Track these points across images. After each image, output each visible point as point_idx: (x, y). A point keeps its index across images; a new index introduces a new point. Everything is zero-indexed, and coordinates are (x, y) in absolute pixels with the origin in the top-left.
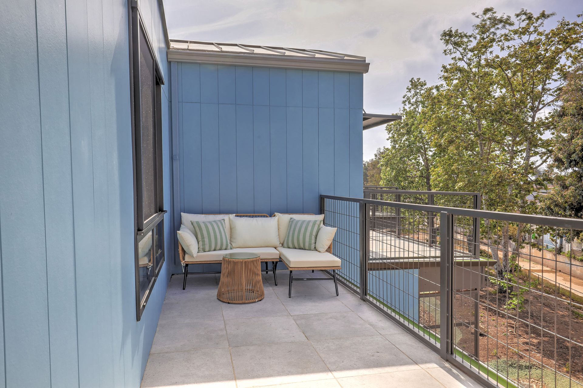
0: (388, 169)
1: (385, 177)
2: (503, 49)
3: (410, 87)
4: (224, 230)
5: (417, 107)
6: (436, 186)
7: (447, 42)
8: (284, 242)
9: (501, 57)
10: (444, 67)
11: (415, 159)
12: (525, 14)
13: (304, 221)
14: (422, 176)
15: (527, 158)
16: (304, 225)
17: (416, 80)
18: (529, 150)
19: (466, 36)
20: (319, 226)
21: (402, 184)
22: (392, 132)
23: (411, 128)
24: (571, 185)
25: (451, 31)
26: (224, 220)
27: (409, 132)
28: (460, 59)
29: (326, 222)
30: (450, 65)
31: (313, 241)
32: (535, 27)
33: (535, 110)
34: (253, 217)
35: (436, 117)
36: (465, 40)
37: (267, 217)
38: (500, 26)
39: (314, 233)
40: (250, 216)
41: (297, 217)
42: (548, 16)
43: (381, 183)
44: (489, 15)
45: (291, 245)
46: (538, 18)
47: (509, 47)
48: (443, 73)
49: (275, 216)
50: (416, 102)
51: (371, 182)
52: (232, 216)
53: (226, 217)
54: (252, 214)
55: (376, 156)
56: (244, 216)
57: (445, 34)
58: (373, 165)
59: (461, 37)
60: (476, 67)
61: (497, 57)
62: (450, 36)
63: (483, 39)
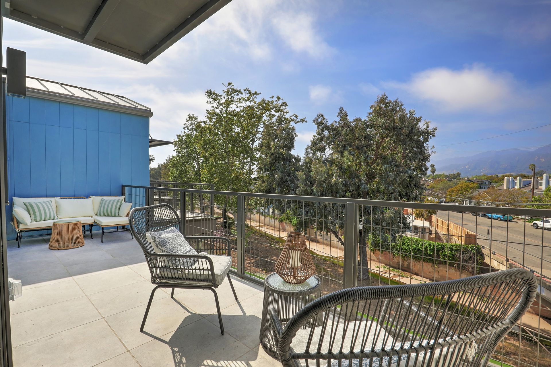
0: (174, 169)
1: (172, 175)
2: (237, 107)
3: (188, 119)
4: (51, 207)
5: (193, 131)
6: (204, 181)
7: (209, 97)
8: (97, 213)
9: (237, 111)
10: (208, 111)
11: (192, 164)
12: (248, 90)
13: (111, 200)
14: (196, 175)
15: (250, 166)
16: (111, 202)
17: (192, 116)
18: (251, 162)
19: (219, 95)
20: (121, 202)
21: (184, 179)
22: (177, 146)
23: (189, 144)
24: (266, 181)
25: (211, 91)
26: (51, 201)
27: (187, 147)
28: (216, 108)
29: (126, 200)
30: (211, 110)
31: (117, 211)
32: (253, 98)
33: (253, 141)
34: (74, 198)
35: (203, 140)
36: (219, 97)
37: (84, 198)
38: (236, 94)
39: (118, 207)
40: (71, 198)
41: (105, 198)
42: (258, 94)
43: (170, 178)
44: (230, 86)
45: (102, 214)
46: (254, 94)
47: (240, 107)
48: (207, 114)
49: (90, 198)
50: (192, 129)
51: (163, 178)
52: (58, 199)
53: (53, 199)
54: (73, 197)
55: (167, 160)
56: (67, 198)
57: (207, 92)
58: (165, 166)
59: (216, 95)
60: (225, 114)
61: (235, 111)
62: (211, 94)
63: (228, 99)
